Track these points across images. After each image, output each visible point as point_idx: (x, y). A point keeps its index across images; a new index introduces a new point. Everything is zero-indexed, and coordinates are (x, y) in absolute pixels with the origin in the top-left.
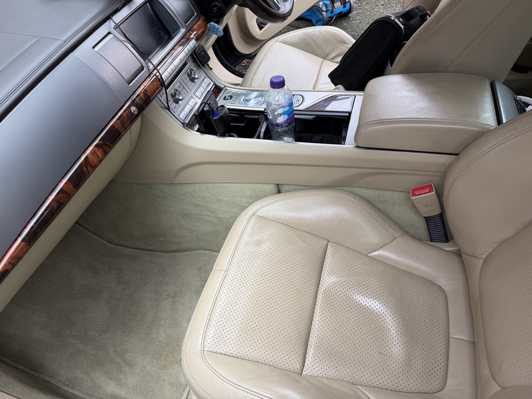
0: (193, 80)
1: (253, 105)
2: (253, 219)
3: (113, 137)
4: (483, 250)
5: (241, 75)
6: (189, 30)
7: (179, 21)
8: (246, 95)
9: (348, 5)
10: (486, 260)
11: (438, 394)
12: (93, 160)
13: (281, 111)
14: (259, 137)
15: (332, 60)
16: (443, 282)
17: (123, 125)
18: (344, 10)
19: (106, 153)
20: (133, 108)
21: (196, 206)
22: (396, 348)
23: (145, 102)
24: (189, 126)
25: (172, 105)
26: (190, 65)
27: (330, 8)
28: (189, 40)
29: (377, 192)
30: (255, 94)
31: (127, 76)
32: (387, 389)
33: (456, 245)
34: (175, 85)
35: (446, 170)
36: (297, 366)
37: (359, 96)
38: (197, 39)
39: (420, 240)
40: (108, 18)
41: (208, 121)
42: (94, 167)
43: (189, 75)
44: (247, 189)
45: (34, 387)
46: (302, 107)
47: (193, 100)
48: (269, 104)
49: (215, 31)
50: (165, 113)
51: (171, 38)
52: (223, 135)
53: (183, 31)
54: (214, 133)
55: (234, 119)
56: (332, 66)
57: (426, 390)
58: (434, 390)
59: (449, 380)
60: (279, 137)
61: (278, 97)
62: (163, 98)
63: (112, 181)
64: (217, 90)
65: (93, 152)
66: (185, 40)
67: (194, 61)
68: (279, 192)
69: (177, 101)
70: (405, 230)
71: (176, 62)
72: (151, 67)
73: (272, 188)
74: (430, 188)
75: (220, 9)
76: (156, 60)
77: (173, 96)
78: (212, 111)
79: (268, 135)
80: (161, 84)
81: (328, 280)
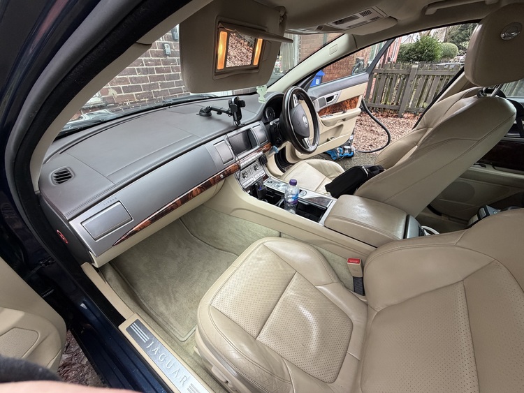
0: (255, 169)
1: (281, 189)
2: (262, 246)
3: (207, 186)
4: (379, 307)
5: (284, 172)
6: (262, 147)
7: (258, 142)
8: (279, 183)
9: (352, 153)
10: (378, 313)
11: (329, 385)
12: (195, 193)
13: (291, 196)
14: (277, 206)
15: (330, 178)
16: (353, 318)
17: (214, 181)
18: (350, 155)
19: (201, 192)
20: (222, 175)
21: (237, 230)
22: (313, 346)
23: (228, 174)
24: (246, 190)
25: (241, 178)
26: (257, 163)
27: (342, 152)
28: (259, 151)
29: (331, 254)
30: (284, 184)
31: (224, 161)
32: (300, 368)
33: (366, 299)
34: (246, 170)
35: (369, 254)
36: (255, 334)
37: (335, 200)
38: (264, 152)
39: (347, 288)
40: (226, 134)
41: (255, 190)
42: (194, 197)
43: (255, 167)
44: (264, 229)
45: (128, 294)
46: (304, 198)
47: (252, 178)
48: (286, 191)
49: (275, 150)
50: (236, 181)
51: (252, 148)
52: (261, 199)
53: (258, 147)
54: (257, 198)
55: (268, 193)
56: (329, 181)
57: (322, 379)
58: (327, 381)
59: (338, 378)
60: (288, 209)
61: (293, 190)
62: (238, 174)
63: (202, 205)
64: (266, 177)
65: (196, 190)
66: (258, 151)
67: (260, 161)
68: (280, 236)
69: (244, 177)
70: (340, 279)
71: (250, 159)
72: (237, 159)
73: (276, 233)
74: (358, 261)
75: (280, 141)
76: (239, 157)
77: (243, 174)
78: (259, 186)
79: (283, 206)
80: (239, 168)
81: (289, 292)
